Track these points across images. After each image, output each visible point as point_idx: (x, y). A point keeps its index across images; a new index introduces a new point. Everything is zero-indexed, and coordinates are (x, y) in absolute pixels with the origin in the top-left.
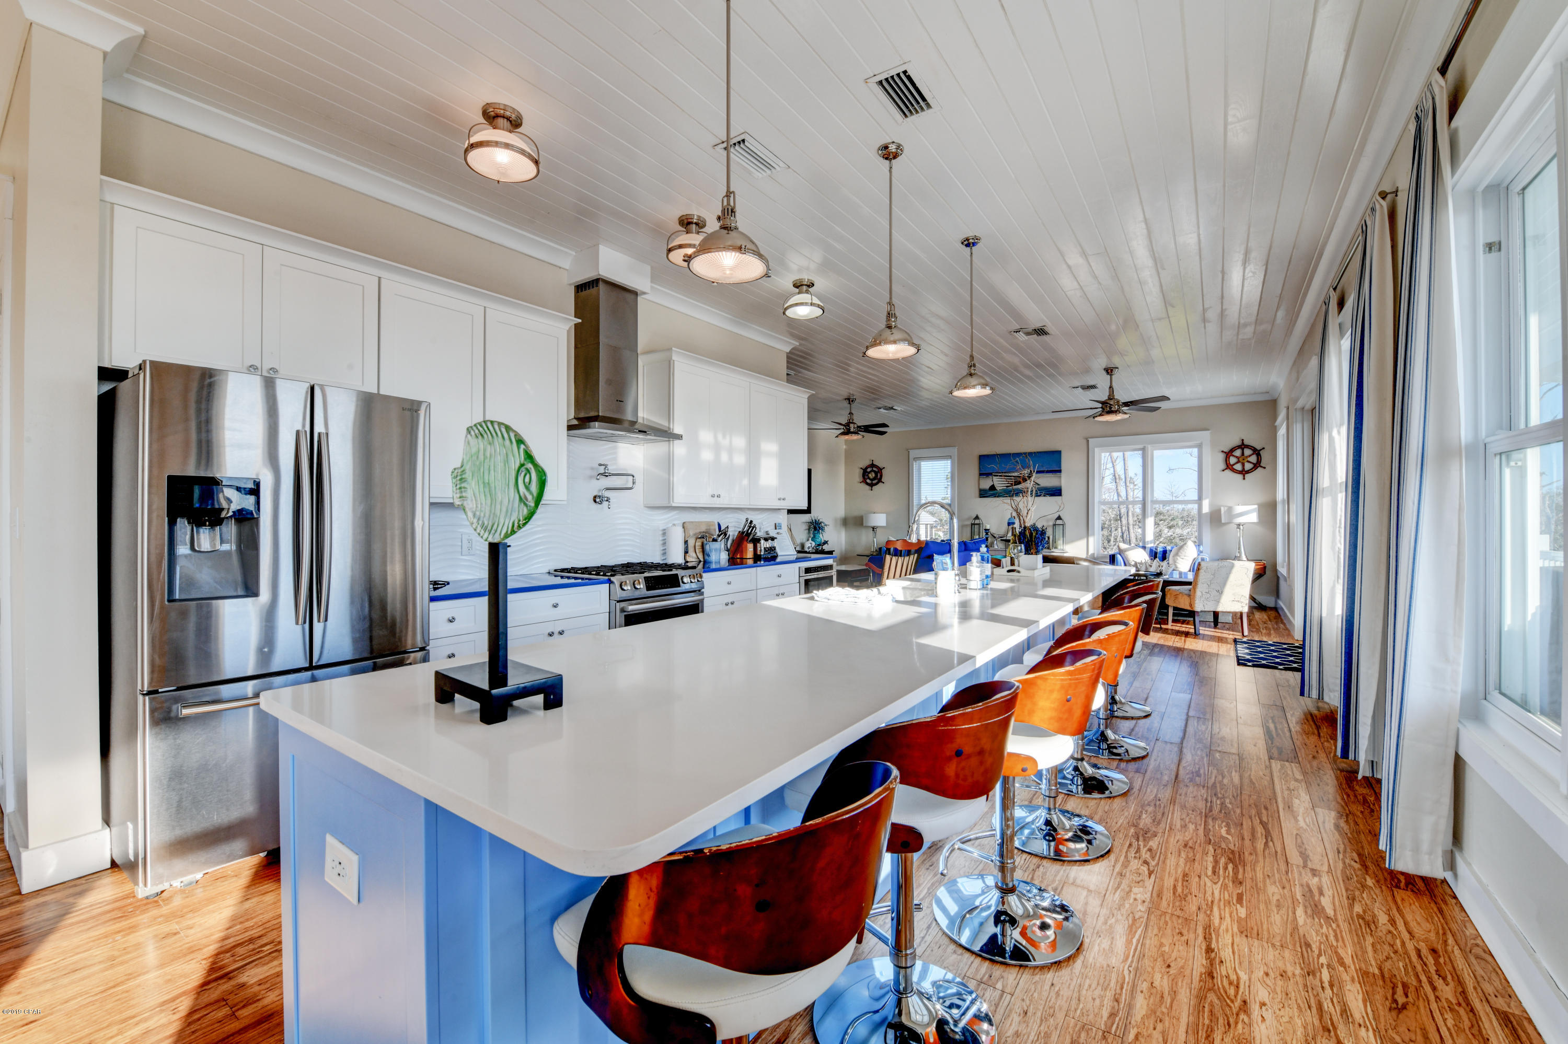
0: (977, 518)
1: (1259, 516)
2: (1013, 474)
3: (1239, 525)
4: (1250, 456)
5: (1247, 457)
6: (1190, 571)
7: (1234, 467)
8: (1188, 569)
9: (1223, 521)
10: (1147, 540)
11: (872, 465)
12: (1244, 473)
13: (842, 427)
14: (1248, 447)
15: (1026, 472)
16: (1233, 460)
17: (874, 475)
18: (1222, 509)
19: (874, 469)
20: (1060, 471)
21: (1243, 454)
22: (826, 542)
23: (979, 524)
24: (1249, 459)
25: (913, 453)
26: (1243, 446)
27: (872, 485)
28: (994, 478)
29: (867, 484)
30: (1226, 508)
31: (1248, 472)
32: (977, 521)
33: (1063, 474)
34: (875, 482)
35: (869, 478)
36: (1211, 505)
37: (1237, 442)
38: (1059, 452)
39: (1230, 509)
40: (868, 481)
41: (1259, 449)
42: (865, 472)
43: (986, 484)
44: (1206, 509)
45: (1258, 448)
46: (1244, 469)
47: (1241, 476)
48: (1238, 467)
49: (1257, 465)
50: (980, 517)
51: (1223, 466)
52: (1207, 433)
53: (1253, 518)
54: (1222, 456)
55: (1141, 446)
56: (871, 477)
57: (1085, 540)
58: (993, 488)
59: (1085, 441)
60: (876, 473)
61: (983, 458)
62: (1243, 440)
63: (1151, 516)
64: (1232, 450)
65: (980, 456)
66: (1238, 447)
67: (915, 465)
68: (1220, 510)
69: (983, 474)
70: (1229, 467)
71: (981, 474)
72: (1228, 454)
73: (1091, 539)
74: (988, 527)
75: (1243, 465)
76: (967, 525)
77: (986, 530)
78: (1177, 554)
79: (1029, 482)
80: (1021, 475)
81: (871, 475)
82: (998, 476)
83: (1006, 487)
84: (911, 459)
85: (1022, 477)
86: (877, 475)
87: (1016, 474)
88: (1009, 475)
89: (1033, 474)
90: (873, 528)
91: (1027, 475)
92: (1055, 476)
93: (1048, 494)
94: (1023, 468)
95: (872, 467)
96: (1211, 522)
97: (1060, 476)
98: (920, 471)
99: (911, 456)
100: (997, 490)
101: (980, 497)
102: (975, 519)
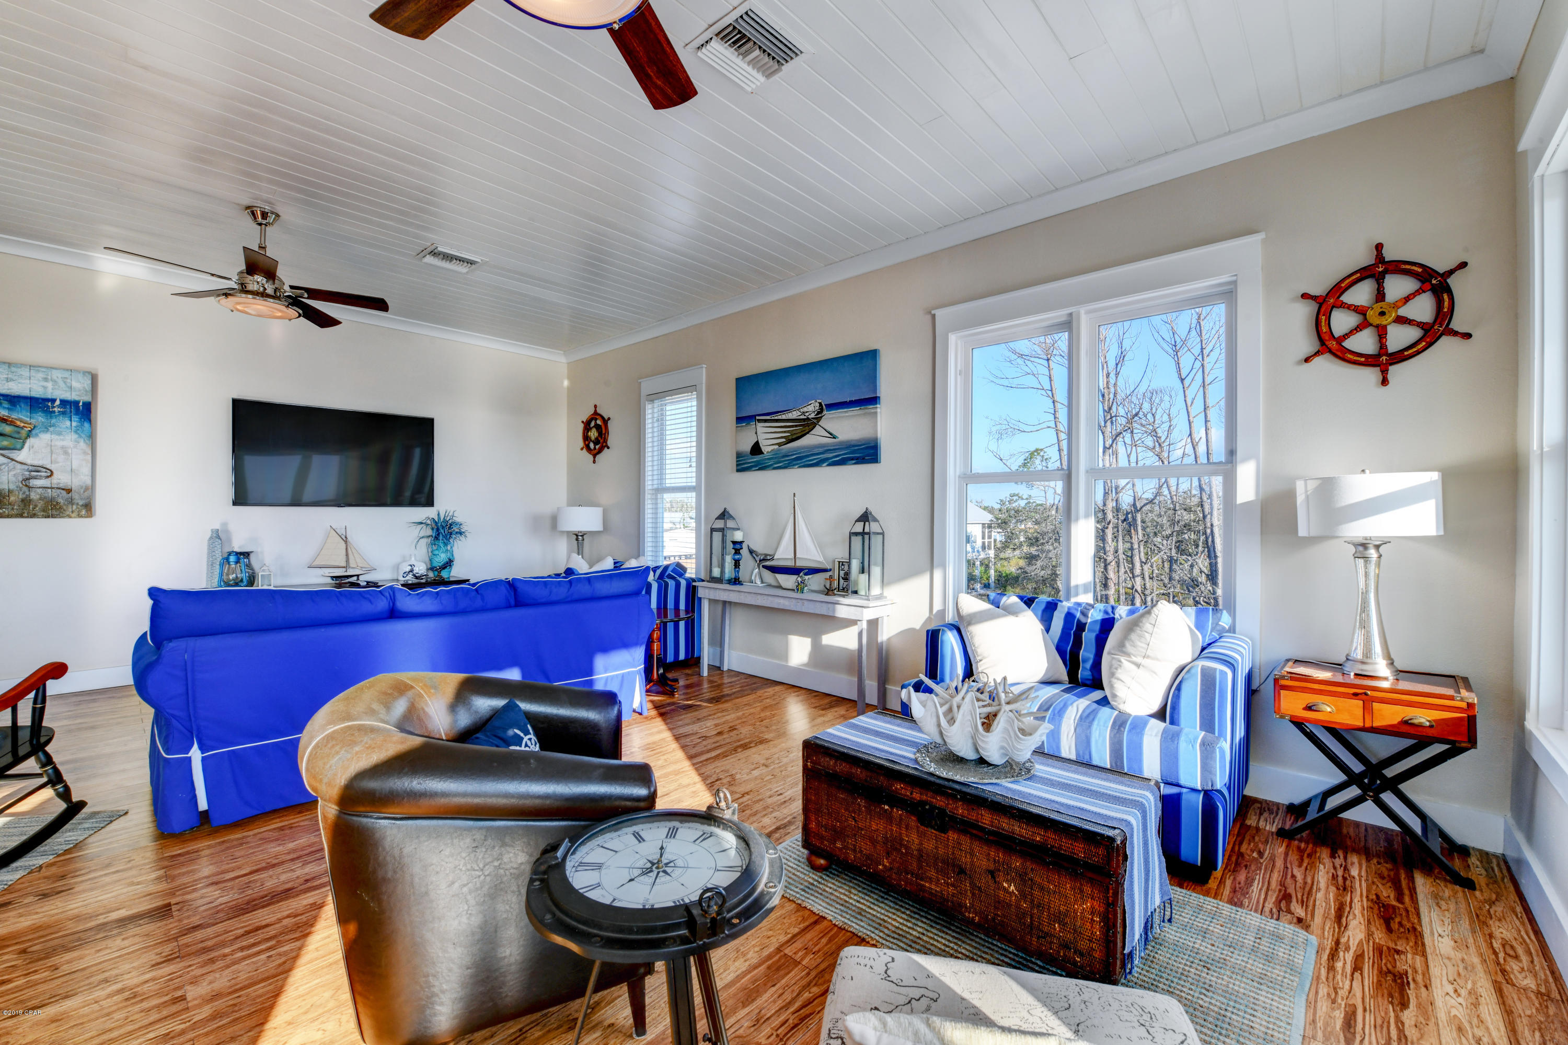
0: (723, 514)
1: (1447, 514)
2: (790, 415)
3: (1364, 546)
4: (1407, 299)
5: (1396, 305)
7: (1348, 344)
8: (1155, 707)
9: (1302, 532)
10: (1073, 583)
11: (596, 414)
12: (1383, 361)
14: (1399, 268)
15: (811, 408)
16: (1341, 321)
17: (596, 434)
18: (1300, 487)
19: (599, 422)
21: (1380, 296)
23: (725, 530)
24: (1406, 312)
25: (647, 386)
26: (1380, 269)
27: (595, 454)
28: (760, 425)
29: (589, 449)
30: (1312, 485)
31: (1400, 357)
33: (882, 410)
34: (598, 447)
35: (592, 439)
36: (1261, 477)
37: (1363, 257)
38: (872, 356)
39: (1327, 487)
40: (591, 445)
41: (1441, 268)
42: (587, 426)
46: (1383, 346)
47: (1371, 375)
48: (1364, 343)
49: (1436, 331)
51: (1306, 343)
52: (1255, 242)
53: (1422, 518)
54: (1304, 312)
55: (1059, 315)
56: (595, 438)
57: (926, 577)
58: (756, 449)
59: (929, 317)
60: (598, 427)
61: (745, 384)
62: (1379, 247)
63: (1087, 516)
64: (1339, 289)
65: (738, 380)
66: (1364, 273)
67: (651, 411)
68: (1290, 495)
70: (1327, 345)
71: (740, 420)
72: (1326, 303)
73: (938, 575)
74: (738, 536)
75: (1382, 332)
77: (734, 543)
79: (818, 430)
80: (802, 417)
81: (593, 434)
82: (766, 421)
83: (780, 445)
84: (643, 398)
85: (804, 420)
86: (600, 434)
87: (794, 415)
88: (784, 417)
89: (825, 412)
90: (577, 535)
91: (813, 416)
92: (864, 414)
93: (852, 459)
94: (806, 401)
95: (596, 420)
96: (1263, 532)
97: (876, 413)
98: (661, 420)
99: (644, 392)
100: (762, 453)
101: (738, 471)
102: (718, 518)
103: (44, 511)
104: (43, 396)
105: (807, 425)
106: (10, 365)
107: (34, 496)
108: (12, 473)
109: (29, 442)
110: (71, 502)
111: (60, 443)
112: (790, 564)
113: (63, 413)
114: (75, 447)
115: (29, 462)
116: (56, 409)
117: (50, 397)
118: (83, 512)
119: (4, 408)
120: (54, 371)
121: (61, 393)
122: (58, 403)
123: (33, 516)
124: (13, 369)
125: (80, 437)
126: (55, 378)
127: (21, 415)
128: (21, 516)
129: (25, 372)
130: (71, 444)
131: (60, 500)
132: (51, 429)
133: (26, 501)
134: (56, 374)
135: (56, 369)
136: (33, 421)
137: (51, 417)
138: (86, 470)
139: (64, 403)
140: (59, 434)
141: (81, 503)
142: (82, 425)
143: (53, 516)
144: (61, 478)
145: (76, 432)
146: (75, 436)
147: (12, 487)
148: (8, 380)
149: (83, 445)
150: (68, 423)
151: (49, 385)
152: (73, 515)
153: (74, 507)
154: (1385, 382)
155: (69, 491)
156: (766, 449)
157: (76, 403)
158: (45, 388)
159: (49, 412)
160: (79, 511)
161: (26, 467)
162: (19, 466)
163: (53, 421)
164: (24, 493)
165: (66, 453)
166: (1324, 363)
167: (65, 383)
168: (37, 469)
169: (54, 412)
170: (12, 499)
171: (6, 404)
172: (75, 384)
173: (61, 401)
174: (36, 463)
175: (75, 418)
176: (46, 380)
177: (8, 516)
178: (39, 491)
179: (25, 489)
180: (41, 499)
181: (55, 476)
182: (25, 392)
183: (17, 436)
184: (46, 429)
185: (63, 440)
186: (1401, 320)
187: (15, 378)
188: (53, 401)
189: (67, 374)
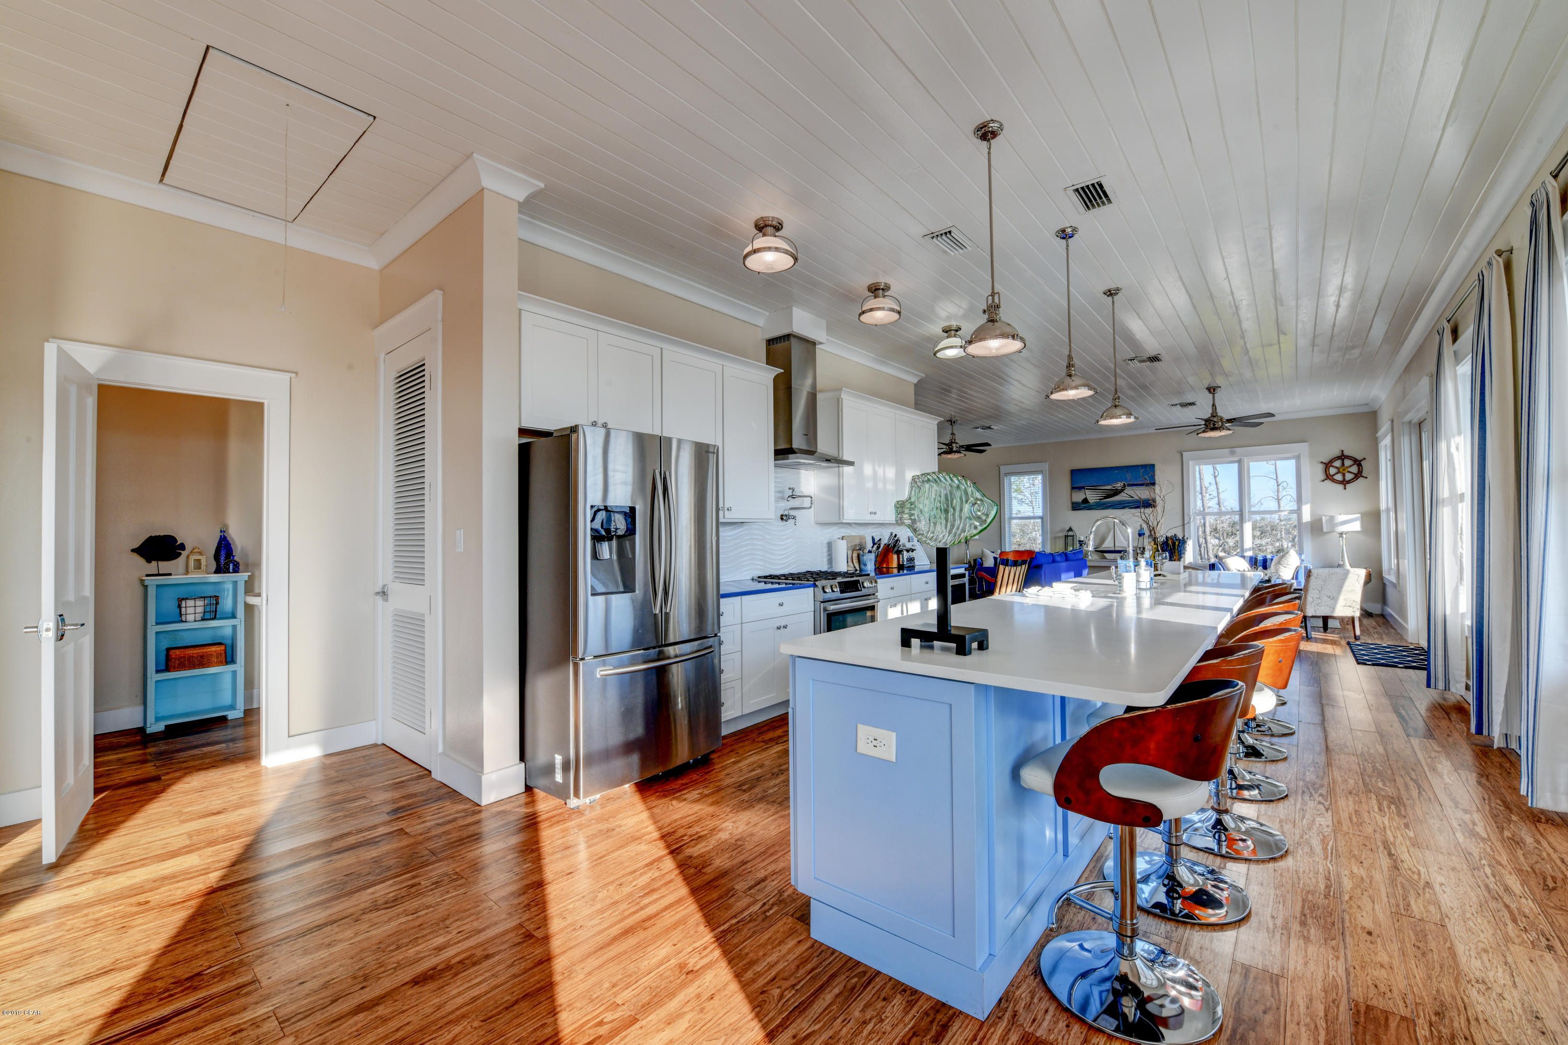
0: (1070, 530)
1: (1362, 525)
2: (1106, 488)
3: (1342, 533)
4: (1350, 466)
5: (1348, 467)
6: (1293, 579)
7: (1335, 477)
8: (1292, 577)
9: (1325, 530)
10: (1246, 549)
12: (1344, 483)
13: (945, 447)
14: (1348, 457)
15: (1119, 485)
16: (1332, 471)
18: (1324, 518)
20: (1154, 484)
21: (1343, 464)
23: (1073, 536)
24: (1350, 469)
25: (1004, 469)
26: (1342, 457)
28: (1087, 491)
30: (1327, 517)
31: (1349, 482)
32: (1070, 533)
33: (1157, 487)
36: (1312, 514)
37: (1337, 453)
38: (1153, 466)
39: (1331, 518)
43: (1079, 497)
44: (1307, 517)
45: (1359, 458)
46: (1344, 479)
47: (1341, 486)
48: (1339, 477)
49: (1358, 475)
50: (1073, 529)
51: (1323, 476)
52: (1306, 444)
53: (1356, 526)
54: (1321, 468)
55: (1237, 459)
58: (1085, 501)
59: (1179, 455)
61: (1074, 473)
62: (1342, 451)
63: (1249, 525)
64: (1331, 461)
65: (1072, 470)
66: (1338, 458)
67: (1006, 481)
68: (1321, 520)
69: (1075, 488)
70: (1328, 477)
71: (1073, 488)
72: (1327, 465)
74: (1081, 538)
75: (1344, 475)
76: (1059, 537)
77: (1079, 541)
78: (1279, 563)
79: (1122, 494)
80: (1113, 488)
82: (1090, 489)
83: (1099, 499)
84: (1001, 474)
85: (1114, 490)
87: (1109, 487)
88: (1102, 488)
89: (1126, 487)
91: (1119, 488)
92: (1148, 489)
93: (1141, 506)
94: (1116, 482)
96: (1312, 531)
97: (1154, 489)
98: (1010, 485)
99: (1002, 472)
100: (1088, 503)
101: (1073, 510)
102: (1068, 531)
105: (1116, 492)
112: (1114, 548)
154: (1345, 489)
156: (1090, 501)
166: (1328, 482)
186: (1349, 472)
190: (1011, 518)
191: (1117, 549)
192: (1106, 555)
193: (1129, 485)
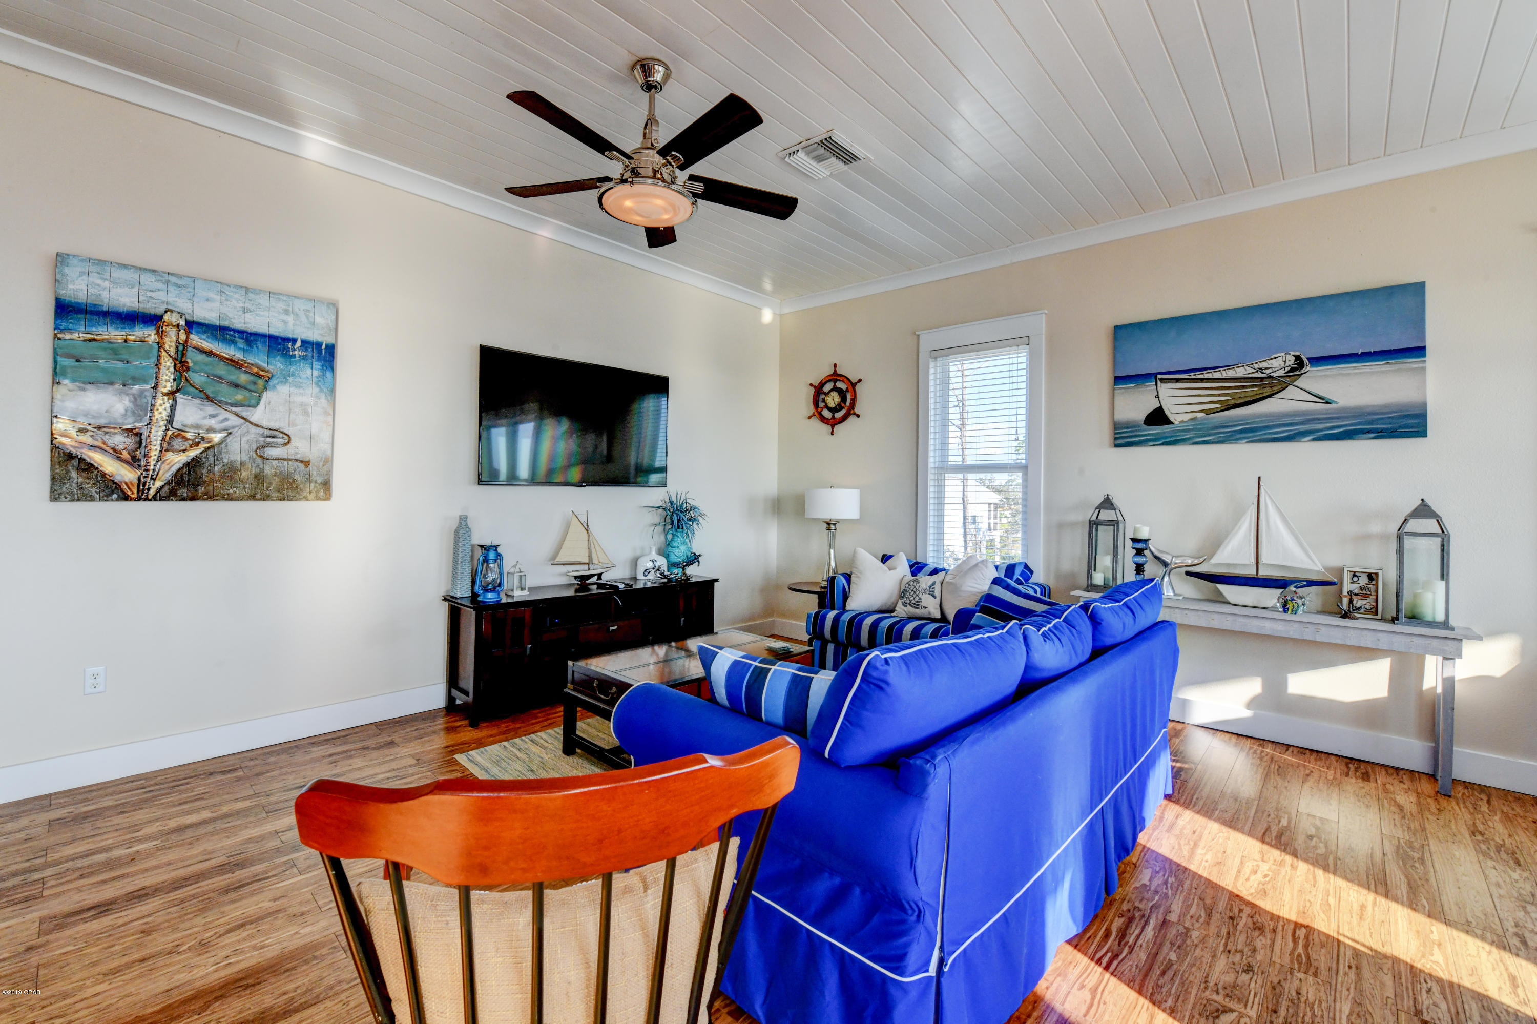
0: (1107, 504)
2: (1231, 373)
11: (835, 376)
15: (1276, 363)
17: (838, 399)
19: (840, 385)
20: (1420, 351)
22: (694, 559)
23: (1115, 524)
25: (930, 341)
27: (833, 423)
28: (1164, 386)
29: (823, 419)
32: (1105, 515)
34: (839, 415)
35: (827, 407)
38: (1418, 289)
40: (827, 414)
42: (819, 391)
50: (1115, 501)
56: (832, 404)
58: (1158, 417)
60: (842, 394)
61: (1126, 334)
65: (1117, 329)
67: (933, 371)
71: (1119, 380)
74: (1143, 532)
76: (1073, 525)
77: (1134, 540)
79: (1291, 392)
80: (1259, 375)
81: (833, 399)
82: (1177, 381)
83: (1208, 412)
84: (923, 355)
85: (1262, 379)
86: (844, 399)
87: (1241, 372)
88: (1217, 375)
89: (1308, 368)
90: (829, 524)
91: (1281, 373)
92: (1398, 370)
93: (1369, 432)
95: (835, 381)
97: (1424, 369)
98: (945, 382)
99: (924, 348)
100: (1172, 423)
101: (1116, 446)
102: (1100, 508)
103: (279, 491)
104: (283, 335)
106: (247, 290)
107: (269, 471)
108: (245, 439)
109: (267, 395)
110: (308, 478)
111: (299, 399)
112: (1251, 572)
113: (304, 358)
114: (316, 404)
115: (265, 423)
116: (297, 353)
117: (290, 336)
118: (322, 493)
119: (240, 349)
120: (296, 301)
121: (302, 332)
122: (298, 344)
123: (267, 498)
124: (251, 296)
125: (322, 391)
126: (296, 310)
127: (258, 358)
128: (253, 498)
129: (263, 300)
130: (311, 401)
131: (297, 477)
132: (290, 379)
133: (259, 478)
134: (299, 305)
135: (298, 298)
136: (271, 368)
137: (291, 364)
138: (326, 436)
139: (305, 343)
140: (299, 386)
141: (319, 480)
142: (324, 375)
143: (288, 498)
144: (299, 447)
145: (317, 384)
146: (315, 390)
147: (245, 458)
148: (245, 310)
149: (323, 402)
150: (309, 371)
151: (290, 319)
152: (310, 497)
153: (312, 485)
155: (307, 463)
156: (1175, 418)
157: (319, 345)
158: (285, 322)
159: (287, 355)
160: (317, 492)
161: (260, 431)
162: (253, 429)
163: (293, 368)
164: (258, 466)
165: (305, 413)
167: (307, 317)
168: (273, 433)
169: (294, 356)
170: (244, 474)
171: (241, 344)
172: (319, 320)
173: (303, 342)
174: (273, 425)
175: (317, 365)
176: (286, 312)
177: (240, 498)
178: (275, 463)
179: (259, 460)
180: (276, 474)
181: (293, 442)
182: (263, 329)
183: (252, 387)
184: (285, 379)
185: (303, 395)
187: (252, 308)
188: (294, 341)
189: (309, 306)
190: (946, 468)
191: (1264, 572)
192: (1227, 590)
193: (1317, 361)
